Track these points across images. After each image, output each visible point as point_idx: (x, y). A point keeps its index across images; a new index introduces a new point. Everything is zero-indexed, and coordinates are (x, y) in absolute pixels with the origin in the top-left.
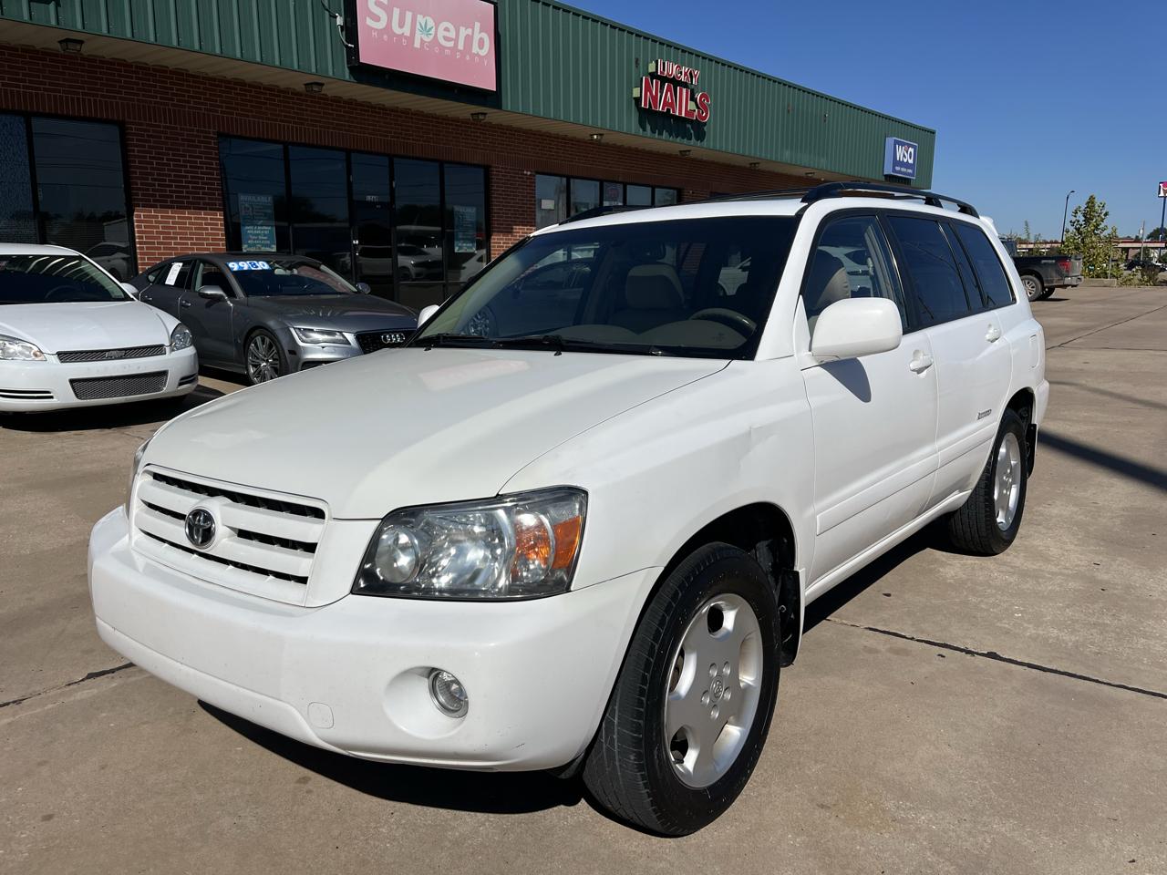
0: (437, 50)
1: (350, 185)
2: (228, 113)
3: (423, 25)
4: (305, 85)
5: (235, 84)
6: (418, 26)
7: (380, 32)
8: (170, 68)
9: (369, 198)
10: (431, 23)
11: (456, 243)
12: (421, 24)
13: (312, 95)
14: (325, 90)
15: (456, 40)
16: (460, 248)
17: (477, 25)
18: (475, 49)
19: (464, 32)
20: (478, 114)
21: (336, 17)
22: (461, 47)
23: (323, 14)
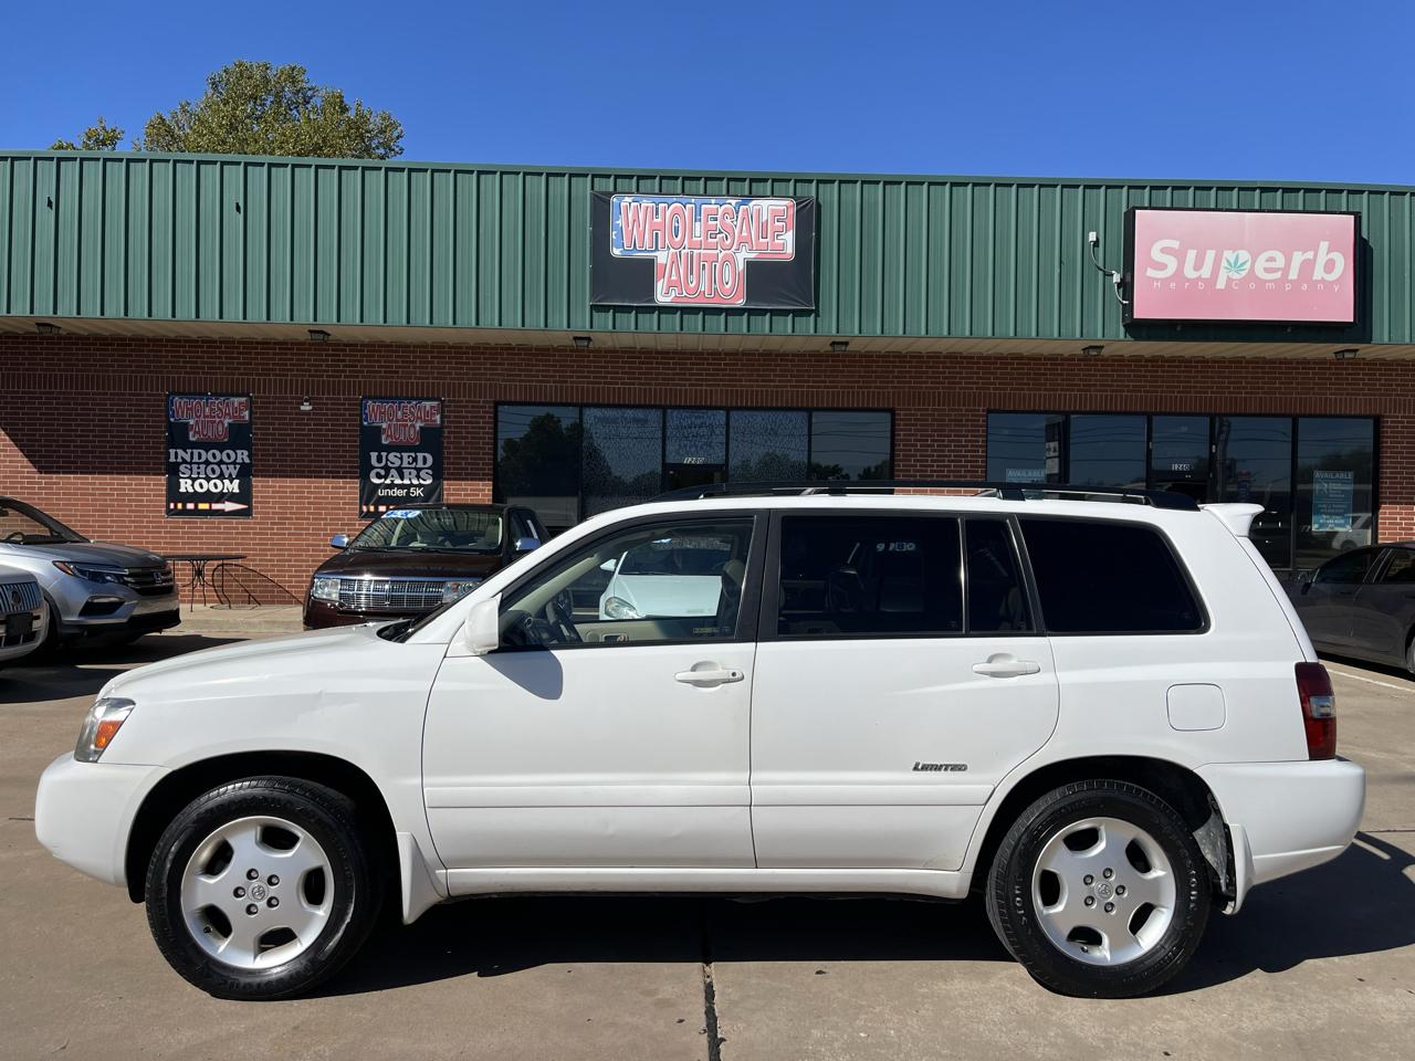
0: (1252, 286)
1: (1149, 452)
2: (1001, 389)
3: (1232, 261)
4: (1084, 349)
5: (1012, 359)
6: (1224, 264)
7: (1166, 281)
8: (944, 353)
9: (1175, 467)
10: (1244, 255)
11: (1314, 518)
12: (1228, 261)
13: (1092, 358)
14: (1104, 352)
15: (1286, 270)
16: (1321, 526)
17: (1324, 245)
18: (1319, 273)
19: (1298, 258)
20: (1343, 351)
21: (1112, 275)
22: (1293, 275)
23: (1097, 275)
